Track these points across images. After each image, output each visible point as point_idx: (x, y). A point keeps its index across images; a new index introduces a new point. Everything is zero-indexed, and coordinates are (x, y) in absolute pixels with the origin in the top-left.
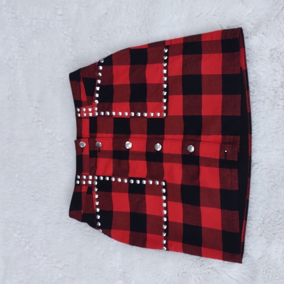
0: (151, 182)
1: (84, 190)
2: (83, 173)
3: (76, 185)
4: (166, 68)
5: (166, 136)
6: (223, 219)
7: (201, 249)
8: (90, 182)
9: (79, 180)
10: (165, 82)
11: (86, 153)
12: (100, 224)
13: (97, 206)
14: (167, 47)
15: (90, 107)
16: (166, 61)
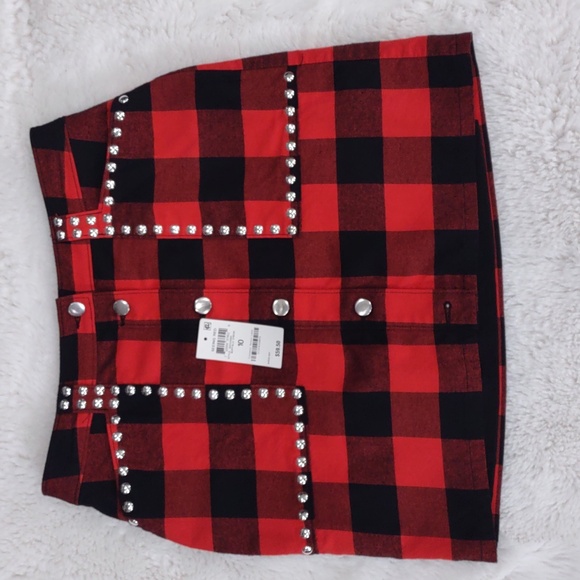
0: (264, 393)
1: (83, 423)
2: (79, 381)
3: (60, 411)
4: (294, 120)
5: (299, 282)
6: (449, 463)
7: (400, 539)
8: (98, 403)
9: (69, 399)
10: (292, 155)
11: (89, 328)
12: (130, 507)
13: (122, 463)
14: (293, 69)
15: (90, 215)
16: (293, 102)
